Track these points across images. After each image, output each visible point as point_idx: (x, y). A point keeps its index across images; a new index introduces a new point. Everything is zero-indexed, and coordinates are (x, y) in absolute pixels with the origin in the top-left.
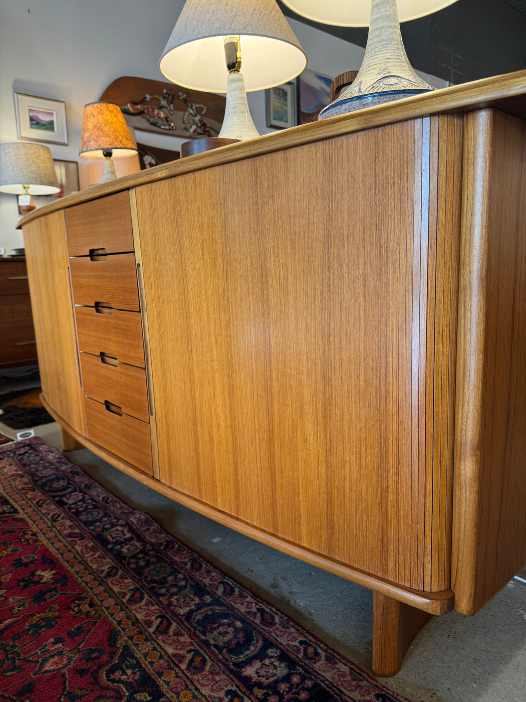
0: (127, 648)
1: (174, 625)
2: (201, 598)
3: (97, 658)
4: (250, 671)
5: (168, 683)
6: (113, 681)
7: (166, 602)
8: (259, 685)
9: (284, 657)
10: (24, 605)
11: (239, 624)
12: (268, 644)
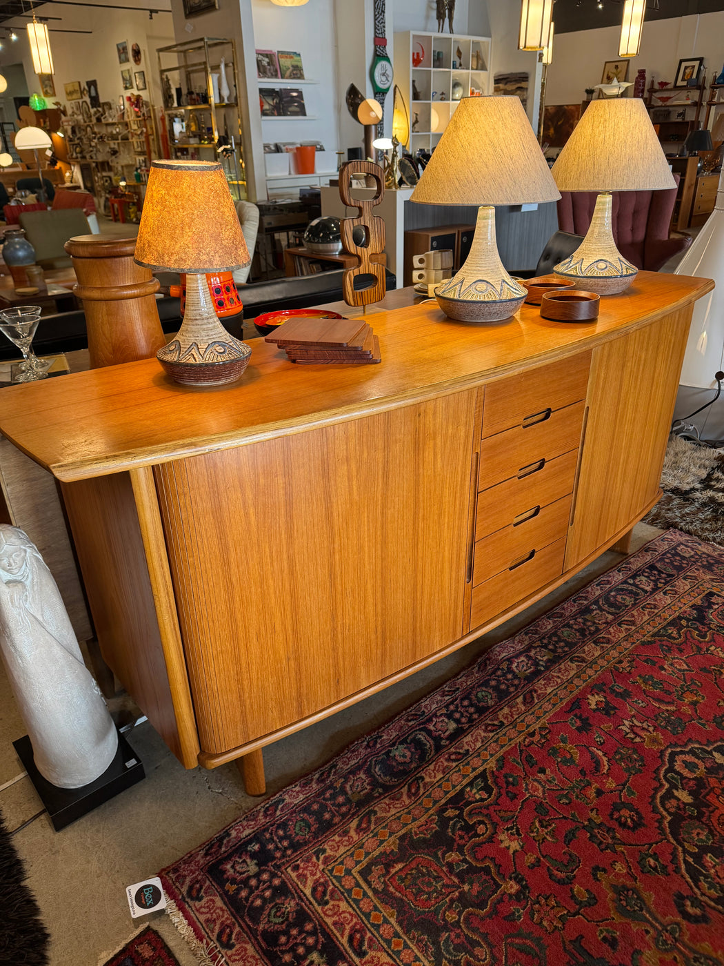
0: (652, 636)
1: (625, 618)
2: (593, 610)
3: (667, 646)
4: (648, 589)
5: (670, 616)
6: (680, 636)
7: (604, 625)
8: (656, 585)
9: (634, 577)
10: (636, 702)
11: (613, 593)
12: (625, 582)
